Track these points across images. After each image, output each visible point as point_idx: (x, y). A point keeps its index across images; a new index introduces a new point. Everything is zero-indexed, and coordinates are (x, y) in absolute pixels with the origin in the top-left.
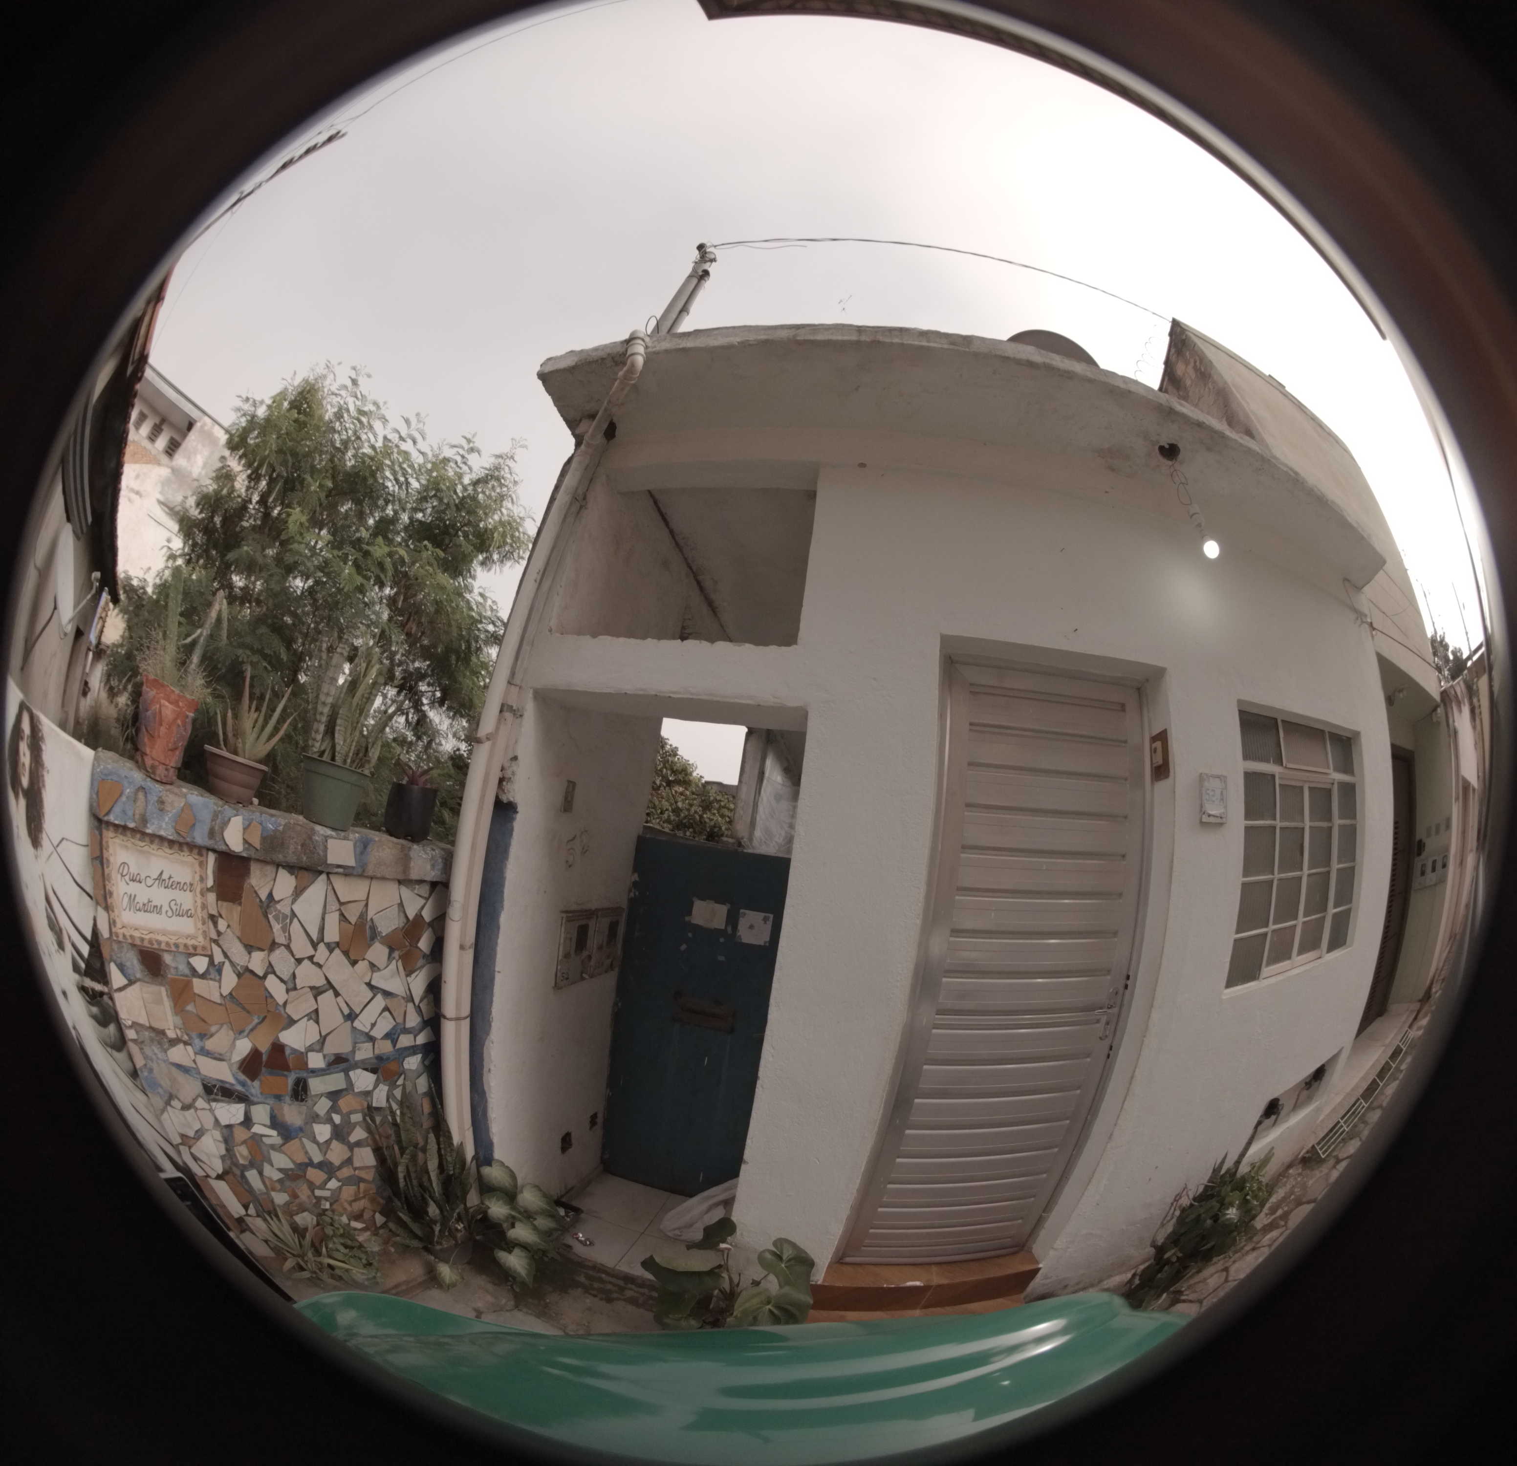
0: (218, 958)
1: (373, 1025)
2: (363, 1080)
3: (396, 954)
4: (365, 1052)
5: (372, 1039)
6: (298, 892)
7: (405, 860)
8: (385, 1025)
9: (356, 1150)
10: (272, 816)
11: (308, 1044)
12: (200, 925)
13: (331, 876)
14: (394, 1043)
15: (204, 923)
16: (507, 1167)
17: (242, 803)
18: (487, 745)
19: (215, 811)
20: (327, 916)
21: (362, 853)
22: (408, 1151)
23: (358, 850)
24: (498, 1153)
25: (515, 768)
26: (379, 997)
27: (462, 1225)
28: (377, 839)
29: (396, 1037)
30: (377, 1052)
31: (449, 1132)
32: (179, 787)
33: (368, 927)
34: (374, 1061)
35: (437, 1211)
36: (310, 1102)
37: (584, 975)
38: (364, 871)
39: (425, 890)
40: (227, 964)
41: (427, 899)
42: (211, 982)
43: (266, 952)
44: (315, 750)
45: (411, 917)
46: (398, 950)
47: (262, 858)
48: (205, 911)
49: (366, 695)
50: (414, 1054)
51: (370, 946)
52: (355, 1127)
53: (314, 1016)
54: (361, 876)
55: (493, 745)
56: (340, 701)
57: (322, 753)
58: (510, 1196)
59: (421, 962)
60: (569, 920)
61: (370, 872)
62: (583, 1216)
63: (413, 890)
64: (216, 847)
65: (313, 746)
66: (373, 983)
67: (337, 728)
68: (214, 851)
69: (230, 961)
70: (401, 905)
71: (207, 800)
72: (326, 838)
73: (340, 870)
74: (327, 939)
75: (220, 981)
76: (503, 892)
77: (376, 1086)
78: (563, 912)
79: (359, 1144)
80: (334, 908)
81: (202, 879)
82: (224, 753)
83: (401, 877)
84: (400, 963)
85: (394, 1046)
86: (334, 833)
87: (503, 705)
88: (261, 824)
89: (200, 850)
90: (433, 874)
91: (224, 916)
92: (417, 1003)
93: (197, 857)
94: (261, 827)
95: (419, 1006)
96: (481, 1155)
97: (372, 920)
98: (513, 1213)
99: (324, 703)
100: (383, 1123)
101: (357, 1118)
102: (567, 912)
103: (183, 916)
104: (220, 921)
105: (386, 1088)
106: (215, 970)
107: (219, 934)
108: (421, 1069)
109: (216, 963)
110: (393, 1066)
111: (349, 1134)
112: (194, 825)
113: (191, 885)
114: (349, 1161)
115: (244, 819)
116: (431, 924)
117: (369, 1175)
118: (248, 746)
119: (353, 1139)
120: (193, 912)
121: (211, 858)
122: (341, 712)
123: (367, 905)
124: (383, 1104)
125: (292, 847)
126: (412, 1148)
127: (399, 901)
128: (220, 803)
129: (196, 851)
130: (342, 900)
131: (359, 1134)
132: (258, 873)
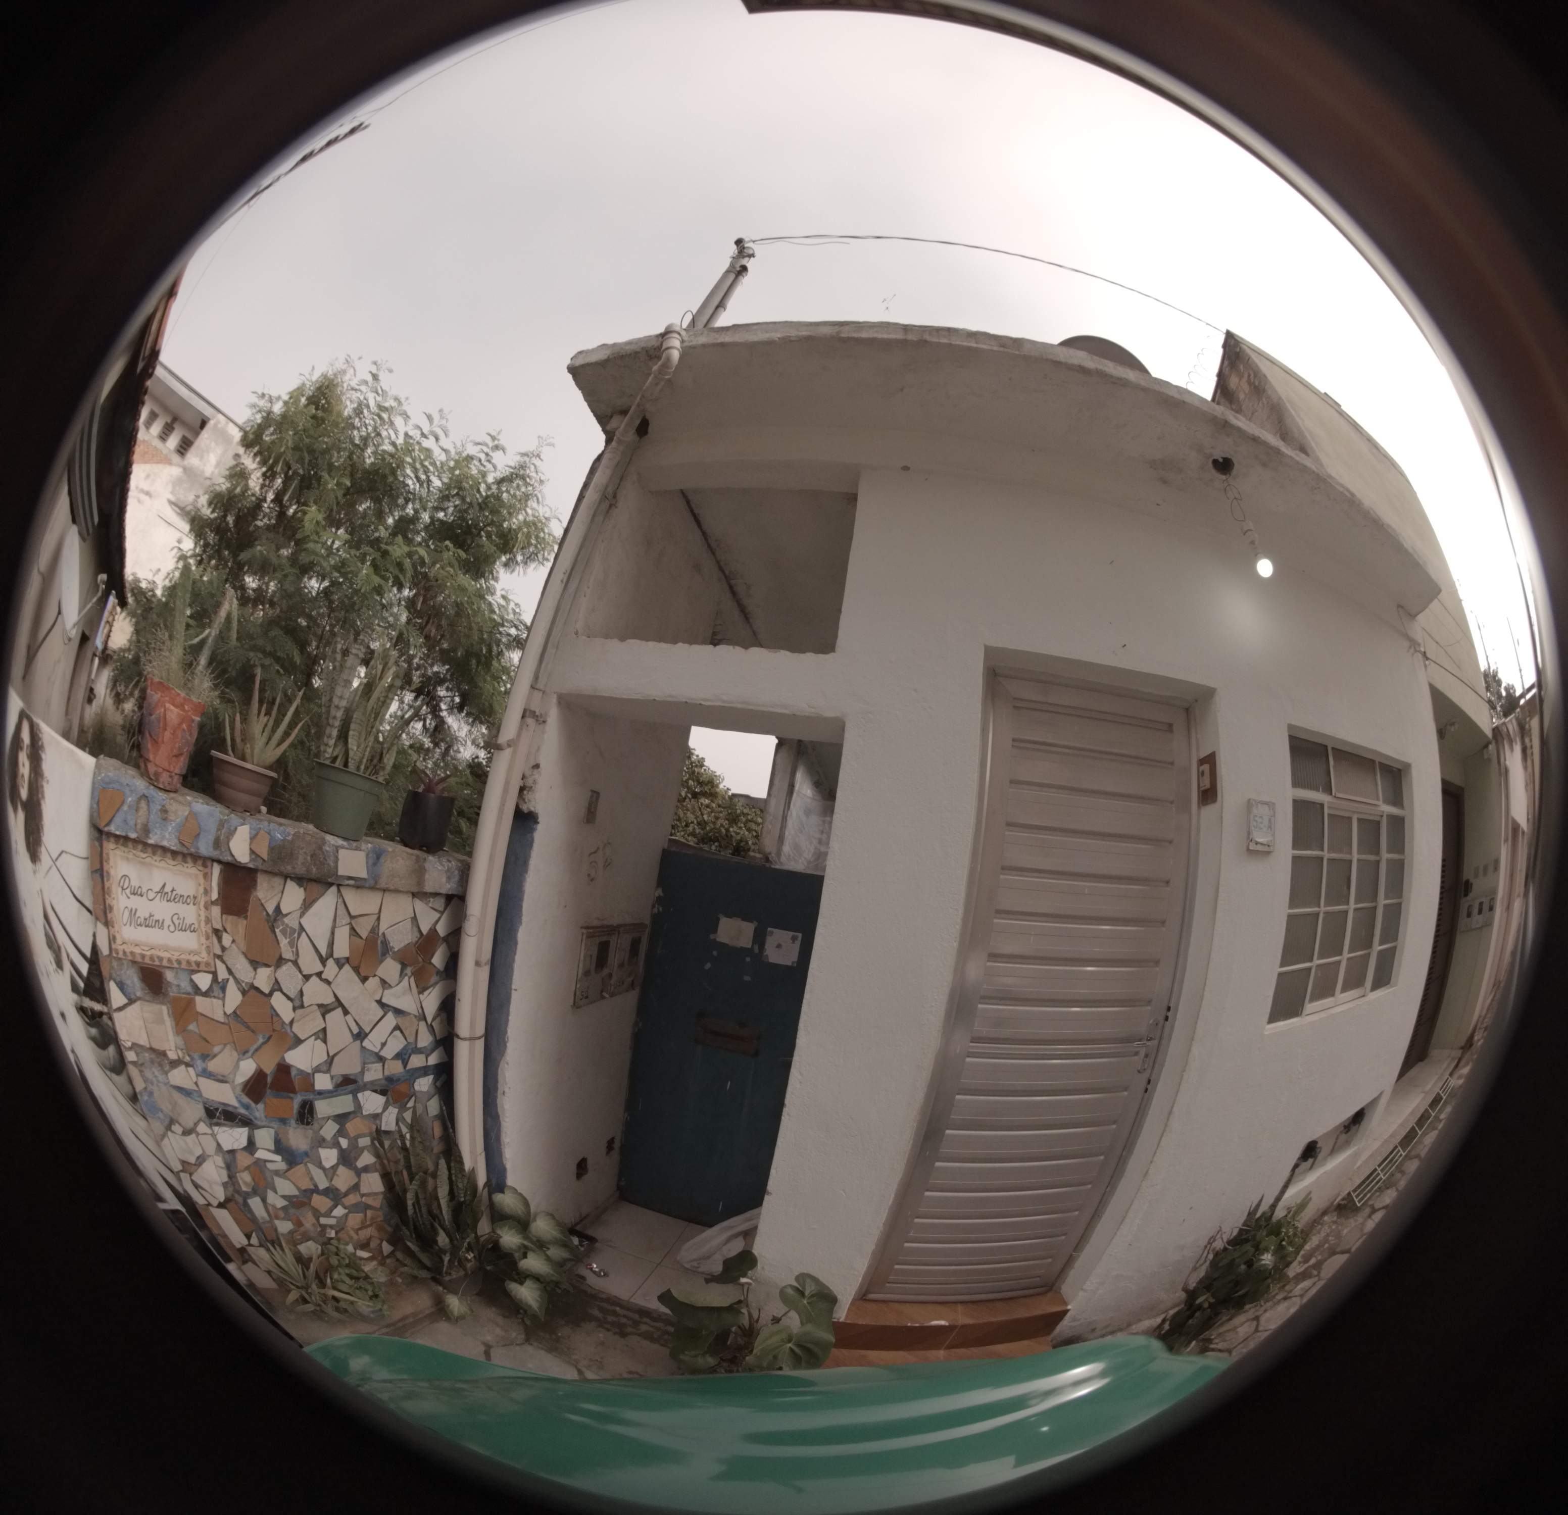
0: (222, 974)
1: (383, 1045)
2: (372, 1102)
3: (409, 971)
4: (374, 1073)
5: (381, 1059)
6: (307, 905)
7: (420, 872)
8: (396, 1045)
9: (363, 1175)
10: (281, 825)
11: (314, 1065)
12: (203, 940)
13: (342, 889)
14: (405, 1064)
15: (208, 938)
16: (520, 1194)
17: (250, 811)
18: (507, 752)
19: (221, 820)
20: (336, 930)
21: (375, 864)
22: (417, 1177)
23: (371, 861)
24: (511, 1180)
25: (536, 776)
26: (390, 1015)
27: (472, 1255)
28: (390, 850)
29: (406, 1057)
30: (387, 1073)
31: (461, 1157)
32: (183, 795)
33: (379, 942)
34: (384, 1082)
35: (447, 1240)
36: (316, 1125)
37: (605, 994)
38: (376, 883)
39: (440, 903)
40: (231, 980)
41: (442, 913)
42: (214, 1000)
43: (272, 968)
44: (327, 756)
45: (425, 931)
46: (410, 965)
47: (269, 870)
48: (209, 926)
49: (382, 699)
50: (425, 1074)
51: (381, 962)
52: (362, 1152)
53: (323, 1035)
54: (373, 888)
55: (514, 753)
56: (355, 705)
57: (334, 759)
58: (523, 1224)
59: (434, 978)
60: (590, 936)
61: (383, 884)
62: (597, 1245)
63: (427, 904)
64: (221, 858)
65: (325, 752)
66: (384, 1001)
67: (351, 733)
68: (219, 862)
69: (235, 978)
70: (414, 919)
71: (212, 808)
72: (337, 848)
73: (351, 882)
74: (336, 955)
75: (223, 999)
76: (521, 907)
77: (385, 1109)
78: (582, 928)
79: (366, 1169)
80: (344, 922)
81: (207, 892)
82: (232, 759)
83: (415, 890)
84: (412, 980)
85: (405, 1067)
86: (345, 843)
87: (525, 711)
88: (269, 833)
89: (204, 861)
90: (449, 886)
91: (228, 930)
92: (429, 1022)
93: (201, 868)
94: (268, 836)
95: (431, 1025)
96: (494, 1181)
97: (384, 934)
98: (526, 1243)
99: (337, 707)
100: (392, 1147)
101: (365, 1142)
102: (587, 928)
103: (185, 930)
104: (225, 935)
105: (396, 1111)
106: (218, 987)
107: (223, 949)
108: (433, 1090)
109: (220, 980)
110: (402, 1088)
111: (356, 1159)
112: (198, 835)
113: (195, 898)
114: (356, 1187)
115: (251, 828)
116: (446, 939)
117: (377, 1202)
118: (257, 751)
119: (360, 1164)
120: (196, 926)
121: (216, 869)
122: (355, 716)
123: (379, 919)
124: (392, 1127)
125: (301, 858)
126: (421, 1174)
127: (413, 915)
128: (227, 811)
129: (200, 862)
130: (353, 913)
131: (366, 1159)
132: (265, 885)
